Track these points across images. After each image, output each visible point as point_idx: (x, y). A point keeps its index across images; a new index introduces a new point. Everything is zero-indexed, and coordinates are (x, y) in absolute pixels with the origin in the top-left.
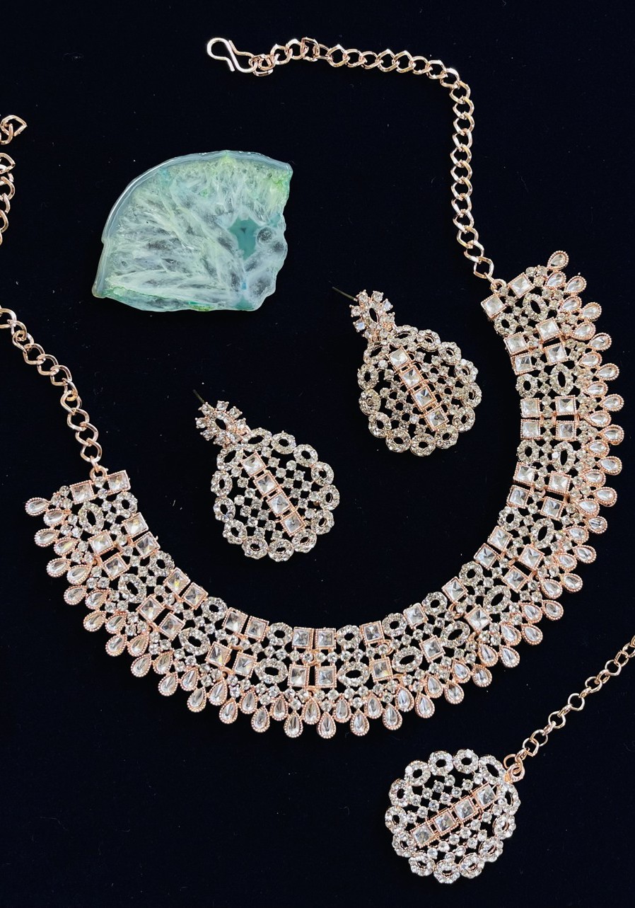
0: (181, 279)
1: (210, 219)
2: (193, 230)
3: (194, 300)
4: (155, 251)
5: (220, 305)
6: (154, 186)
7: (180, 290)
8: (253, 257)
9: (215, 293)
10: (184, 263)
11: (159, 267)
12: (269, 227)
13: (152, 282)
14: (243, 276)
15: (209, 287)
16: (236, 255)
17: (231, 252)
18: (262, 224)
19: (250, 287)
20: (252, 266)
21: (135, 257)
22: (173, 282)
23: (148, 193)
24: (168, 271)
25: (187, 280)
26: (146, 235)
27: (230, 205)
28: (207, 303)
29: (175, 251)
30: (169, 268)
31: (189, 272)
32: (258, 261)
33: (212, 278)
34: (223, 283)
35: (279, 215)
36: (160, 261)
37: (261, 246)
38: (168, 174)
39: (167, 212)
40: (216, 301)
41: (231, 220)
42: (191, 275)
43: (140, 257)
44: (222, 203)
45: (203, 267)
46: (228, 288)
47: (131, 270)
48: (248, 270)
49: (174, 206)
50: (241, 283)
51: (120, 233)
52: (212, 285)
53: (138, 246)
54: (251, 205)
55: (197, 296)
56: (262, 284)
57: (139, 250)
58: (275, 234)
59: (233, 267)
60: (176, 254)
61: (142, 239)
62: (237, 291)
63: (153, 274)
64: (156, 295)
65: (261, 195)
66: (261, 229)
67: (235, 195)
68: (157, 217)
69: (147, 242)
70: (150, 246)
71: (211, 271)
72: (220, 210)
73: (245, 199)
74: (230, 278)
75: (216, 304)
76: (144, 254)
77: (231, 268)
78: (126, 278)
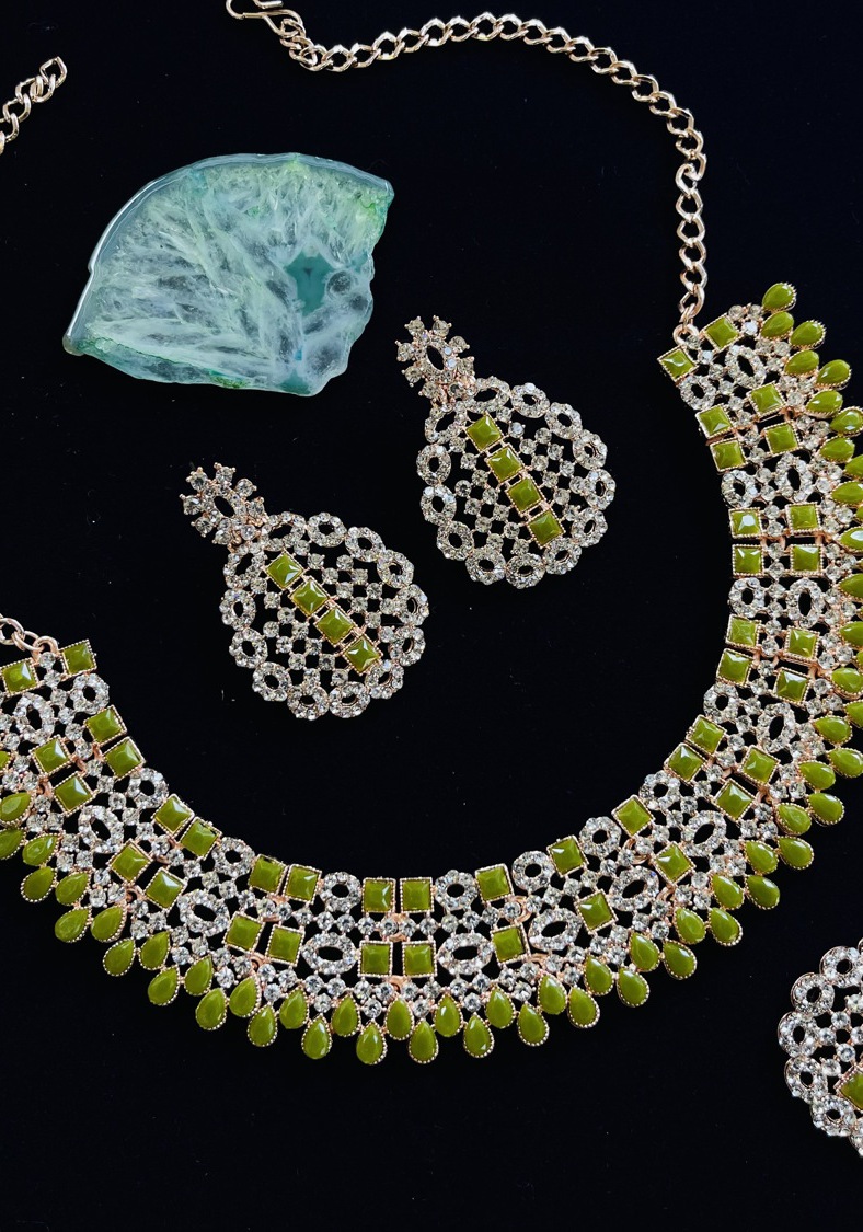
0: (202, 336)
1: (258, 251)
2: (231, 266)
3: (218, 370)
4: (167, 290)
5: (257, 381)
6: (177, 195)
7: (198, 354)
8: (318, 314)
9: (253, 364)
10: (210, 313)
11: (171, 314)
12: (347, 270)
13: (157, 338)
14: (299, 341)
15: (245, 353)
16: (292, 308)
17: (285, 303)
18: (338, 266)
19: (308, 359)
20: (315, 327)
21: (133, 296)
22: (189, 339)
23: (168, 204)
24: (184, 322)
25: (212, 339)
26: (156, 266)
27: (292, 234)
28: (240, 376)
29: (198, 293)
30: (187, 318)
31: (216, 326)
32: (325, 321)
33: (250, 340)
34: (267, 349)
35: (366, 255)
36: (173, 306)
37: (332, 299)
38: (203, 178)
39: (192, 234)
40: (252, 374)
41: (290, 256)
42: (218, 332)
43: (142, 297)
44: (279, 228)
45: (238, 321)
46: (274, 356)
47: (126, 316)
48: (308, 332)
49: (205, 228)
50: (294, 352)
51: (117, 259)
52: (250, 350)
53: (143, 281)
54: (325, 237)
55: (225, 365)
56: (326, 357)
57: (143, 287)
58: (357, 283)
59: (285, 326)
60: (199, 299)
61: (152, 271)
62: (287, 361)
63: (160, 325)
64: (160, 355)
65: (341, 224)
66: (335, 272)
67: (301, 220)
68: (177, 241)
69: (157, 277)
70: (161, 283)
71: (250, 329)
72: (275, 240)
73: (316, 228)
74: (278, 343)
75: (252, 380)
76: (151, 293)
77: (281, 327)
78: (118, 326)
